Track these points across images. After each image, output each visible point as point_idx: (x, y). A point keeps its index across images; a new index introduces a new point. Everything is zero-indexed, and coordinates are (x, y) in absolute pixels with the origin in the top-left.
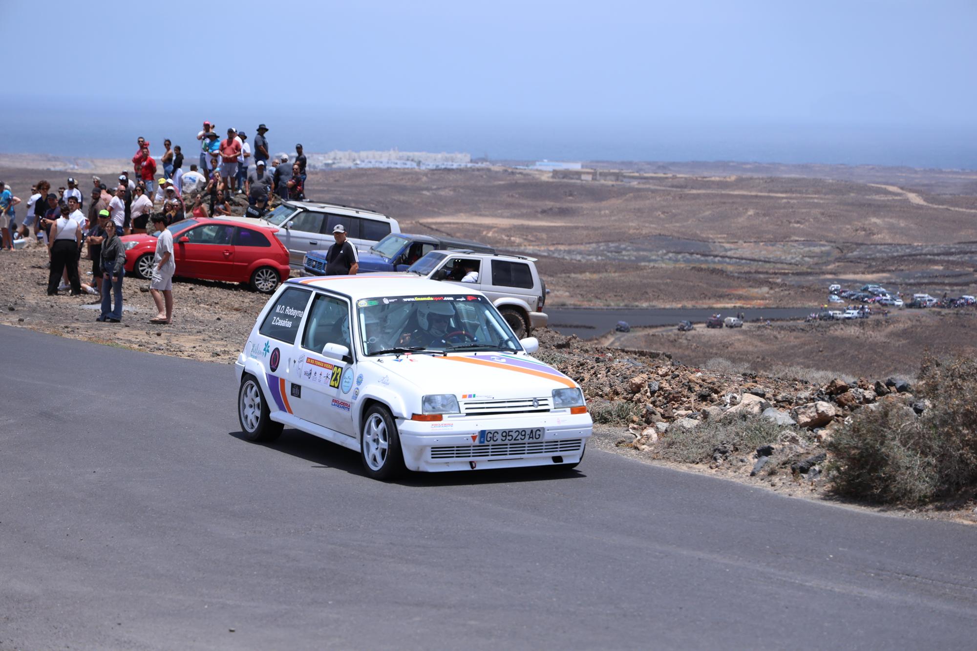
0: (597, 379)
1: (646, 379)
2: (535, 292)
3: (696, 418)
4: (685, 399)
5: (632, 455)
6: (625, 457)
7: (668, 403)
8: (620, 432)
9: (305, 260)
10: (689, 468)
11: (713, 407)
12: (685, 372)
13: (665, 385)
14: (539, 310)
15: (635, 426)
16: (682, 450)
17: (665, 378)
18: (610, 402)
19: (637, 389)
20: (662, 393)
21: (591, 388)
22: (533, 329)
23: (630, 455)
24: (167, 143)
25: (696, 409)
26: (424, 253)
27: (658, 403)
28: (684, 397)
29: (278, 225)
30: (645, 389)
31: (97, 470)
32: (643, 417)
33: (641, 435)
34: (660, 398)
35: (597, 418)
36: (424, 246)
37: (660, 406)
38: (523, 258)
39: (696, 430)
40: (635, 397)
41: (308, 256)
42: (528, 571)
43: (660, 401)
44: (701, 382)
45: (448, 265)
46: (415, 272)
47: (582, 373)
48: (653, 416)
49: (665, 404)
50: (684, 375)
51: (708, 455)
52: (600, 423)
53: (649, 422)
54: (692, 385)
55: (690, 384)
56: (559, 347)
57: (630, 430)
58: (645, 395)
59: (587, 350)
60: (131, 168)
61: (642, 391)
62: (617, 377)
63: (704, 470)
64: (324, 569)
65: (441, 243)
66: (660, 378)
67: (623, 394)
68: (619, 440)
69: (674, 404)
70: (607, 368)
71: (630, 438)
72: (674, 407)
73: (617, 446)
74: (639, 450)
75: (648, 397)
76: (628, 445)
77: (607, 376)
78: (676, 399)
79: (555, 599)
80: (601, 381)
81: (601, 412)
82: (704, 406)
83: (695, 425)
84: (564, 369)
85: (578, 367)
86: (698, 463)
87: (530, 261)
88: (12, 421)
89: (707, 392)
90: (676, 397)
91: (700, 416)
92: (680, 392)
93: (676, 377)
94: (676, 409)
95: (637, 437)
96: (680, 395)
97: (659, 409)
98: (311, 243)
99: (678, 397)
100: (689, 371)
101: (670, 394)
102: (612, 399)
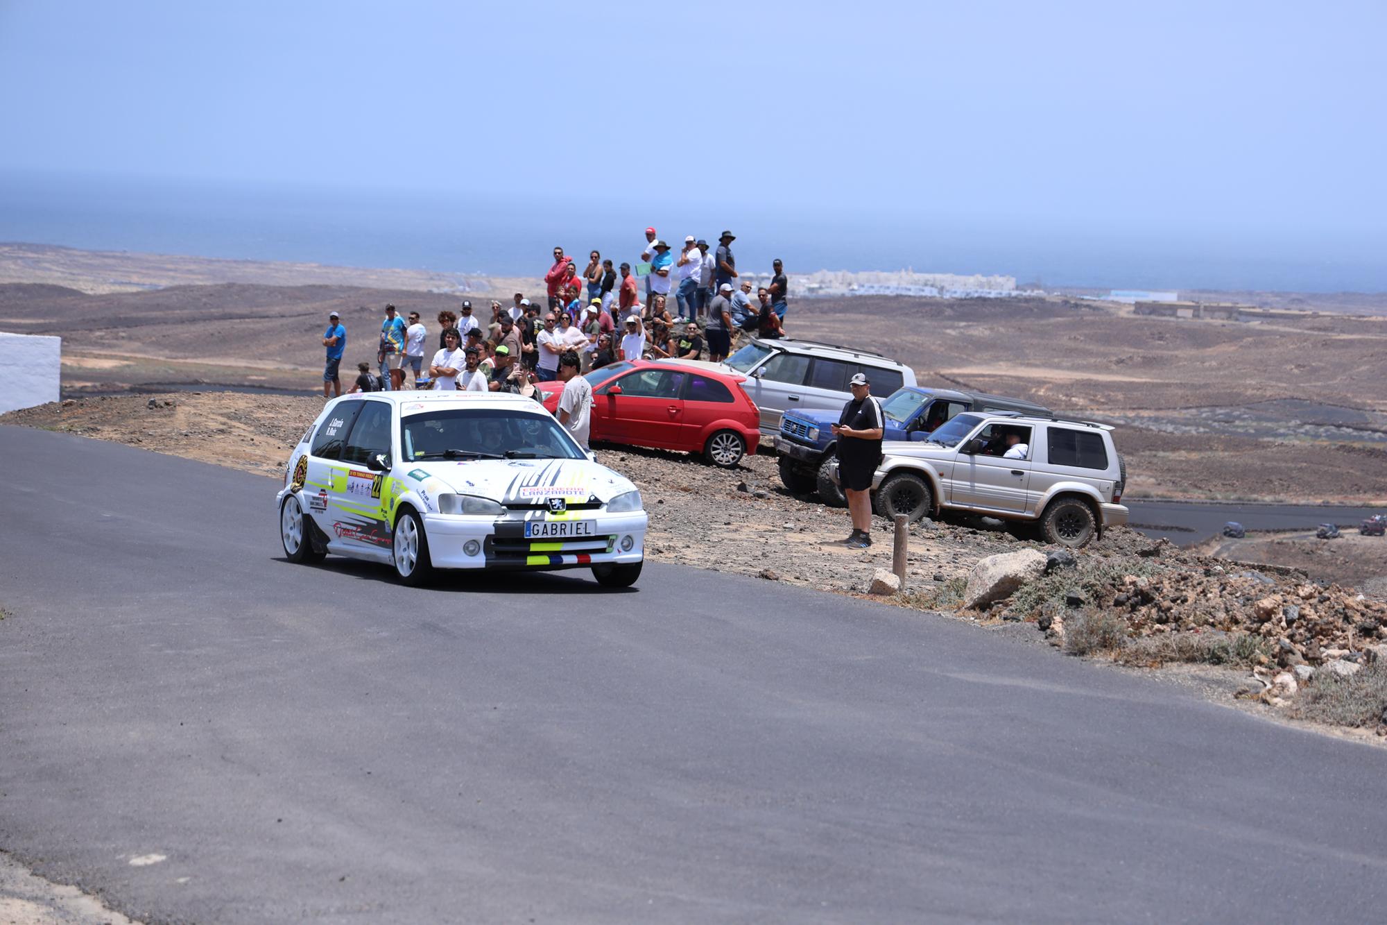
0: (1207, 601)
1: (1281, 602)
2: (1112, 473)
3: (1356, 661)
4: (1339, 633)
5: (1258, 712)
6: (1249, 713)
7: (1313, 637)
8: (1242, 677)
9: (782, 423)
10: (1345, 733)
11: (1382, 646)
12: (1338, 594)
13: (1310, 612)
14: (1116, 500)
15: (1264, 670)
16: (1334, 706)
17: (1308, 602)
18: (1226, 634)
19: (1267, 615)
20: (1305, 623)
21: (1198, 613)
22: (1106, 528)
23: (1256, 711)
24: (595, 254)
25: (1356, 648)
26: (950, 415)
27: (1297, 637)
28: (1338, 630)
29: (745, 372)
30: (1278, 616)
31: (499, 705)
32: (1274, 656)
33: (1272, 683)
34: (1301, 631)
35: (1207, 657)
36: (950, 404)
37: (1301, 643)
38: (1093, 426)
39: (1357, 679)
40: (1263, 627)
41: (786, 416)
42: (1109, 872)
43: (1300, 634)
44: (1363, 608)
45: (984, 434)
46: (937, 442)
47: (1185, 590)
48: (1290, 656)
49: (1308, 639)
50: (1337, 598)
51: (1374, 715)
52: (1210, 663)
53: (1283, 665)
54: (1350, 613)
55: (1347, 611)
56: (1145, 554)
57: (1256, 675)
58: (1278, 625)
59: (1185, 560)
60: (542, 291)
61: (1274, 619)
62: (1237, 597)
63: (1367, 737)
64: (813, 857)
65: (976, 401)
66: (1301, 601)
67: (1245, 623)
68: (1239, 689)
69: (1322, 640)
70: (1221, 584)
71: (1256, 687)
72: (1321, 643)
73: (1236, 697)
74: (1269, 704)
75: (1282, 628)
76: (1252, 697)
77: (1221, 596)
78: (1325, 632)
79: (1148, 914)
80: (1212, 603)
81: (1212, 648)
82: (1367, 644)
83: (1355, 671)
84: (1157, 584)
85: (1178, 581)
86: (1358, 726)
87: (1104, 431)
88: (384, 634)
89: (1373, 624)
90: (1325, 630)
91: (1362, 658)
92: (1331, 623)
93: (1325, 601)
94: (1326, 647)
95: (1265, 685)
96: (1331, 627)
97: (1299, 646)
98: (790, 399)
99: (1329, 629)
100: (1345, 592)
101: (1316, 624)
102: (1229, 630)
